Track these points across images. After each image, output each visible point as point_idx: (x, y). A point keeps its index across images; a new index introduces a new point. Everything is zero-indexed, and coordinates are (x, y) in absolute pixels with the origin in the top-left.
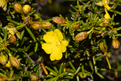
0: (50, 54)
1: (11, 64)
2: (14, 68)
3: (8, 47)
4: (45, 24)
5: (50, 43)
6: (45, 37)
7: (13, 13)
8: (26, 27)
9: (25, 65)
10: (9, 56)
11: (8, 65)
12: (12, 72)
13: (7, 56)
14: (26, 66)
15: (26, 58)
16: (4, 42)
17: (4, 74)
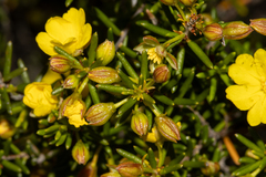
0: (247, 111)
1: (159, 133)
2: (167, 144)
3: (151, 93)
4: (235, 28)
5: (245, 85)
6: (234, 71)
7: (152, 11)
8: (189, 41)
9: (193, 141)
10: (154, 115)
11: (153, 137)
12: (162, 154)
13: (150, 115)
14: (197, 143)
15: (195, 122)
16: (141, 82)
17: (141, 158)
